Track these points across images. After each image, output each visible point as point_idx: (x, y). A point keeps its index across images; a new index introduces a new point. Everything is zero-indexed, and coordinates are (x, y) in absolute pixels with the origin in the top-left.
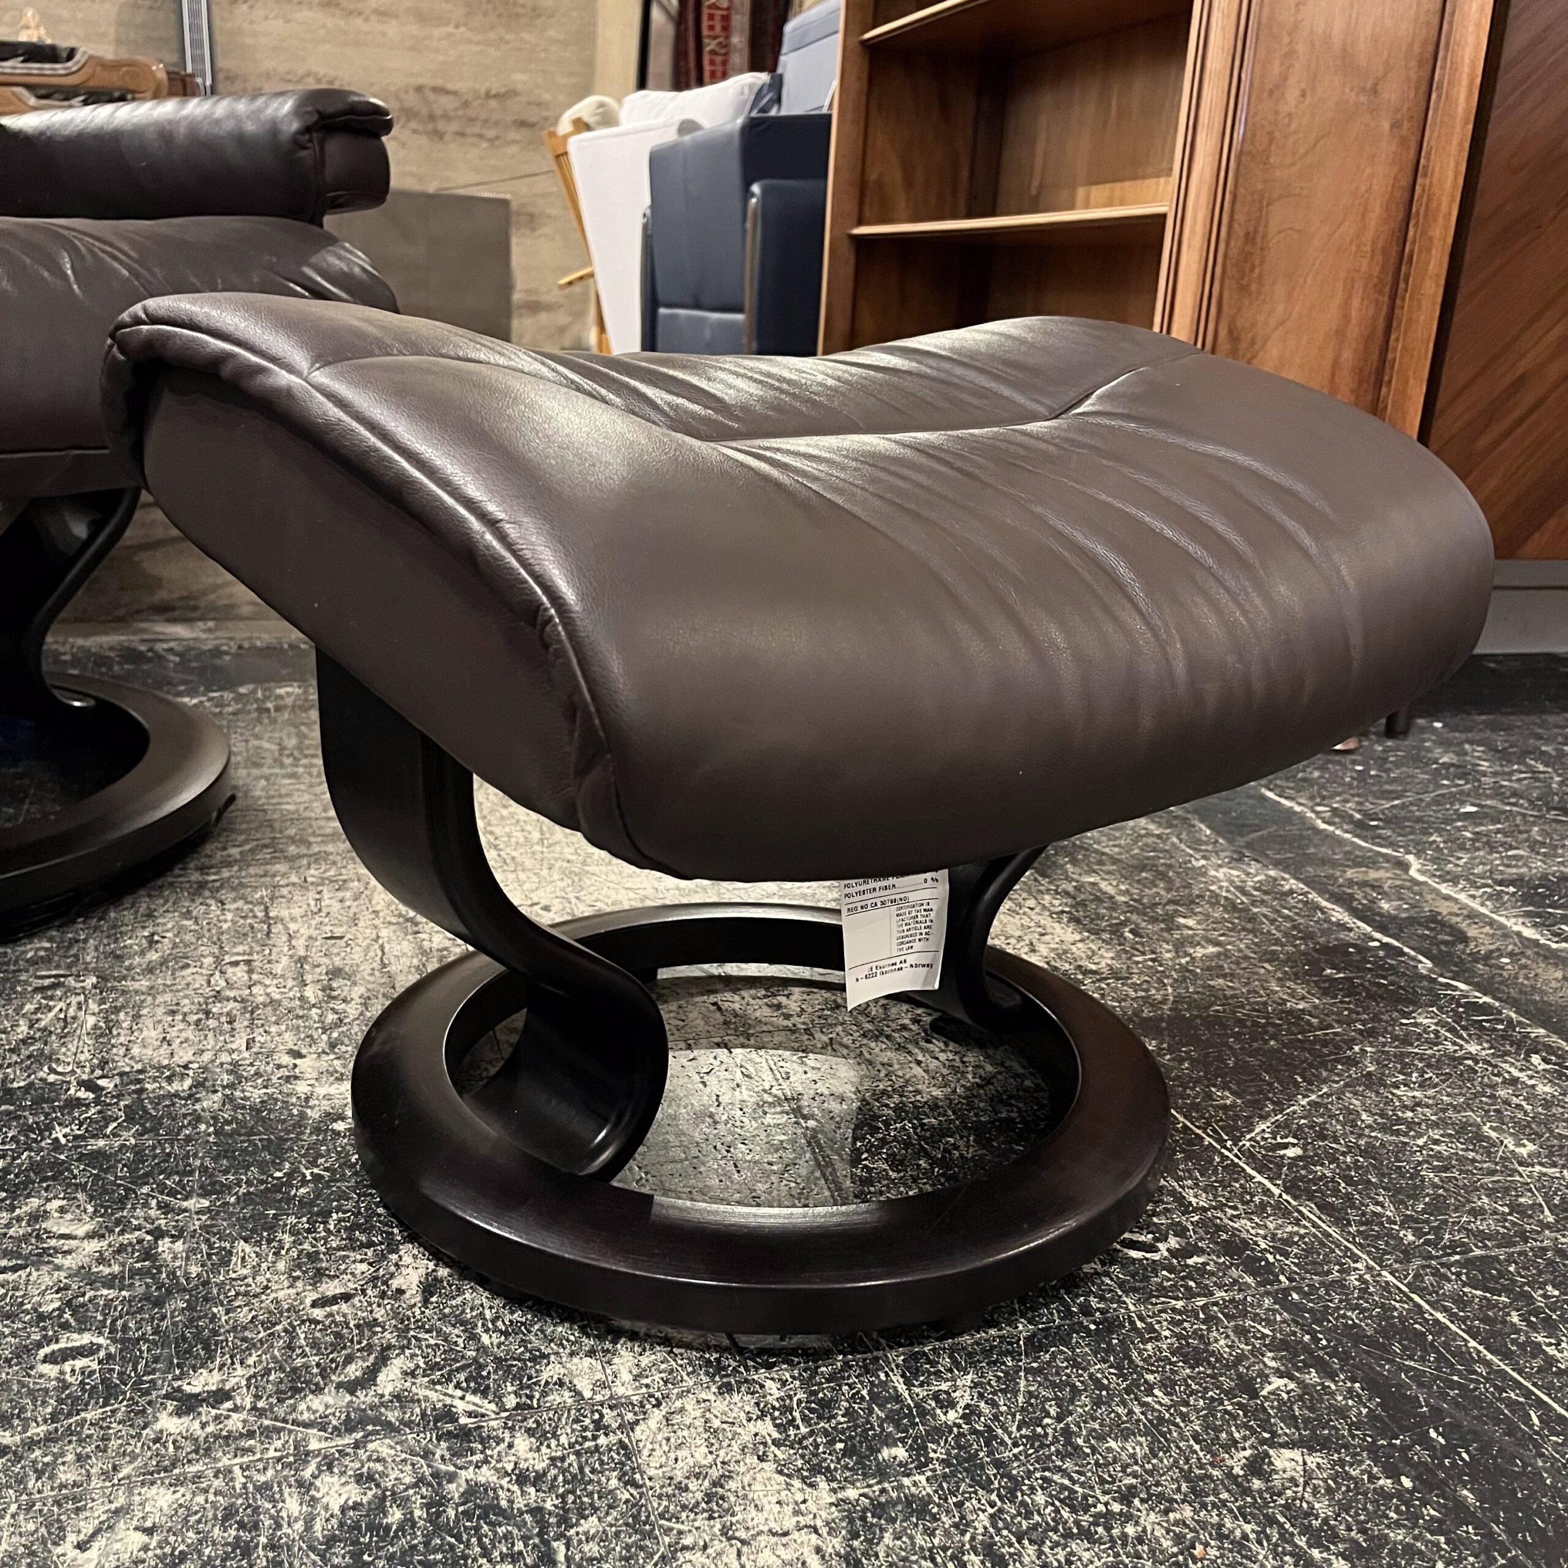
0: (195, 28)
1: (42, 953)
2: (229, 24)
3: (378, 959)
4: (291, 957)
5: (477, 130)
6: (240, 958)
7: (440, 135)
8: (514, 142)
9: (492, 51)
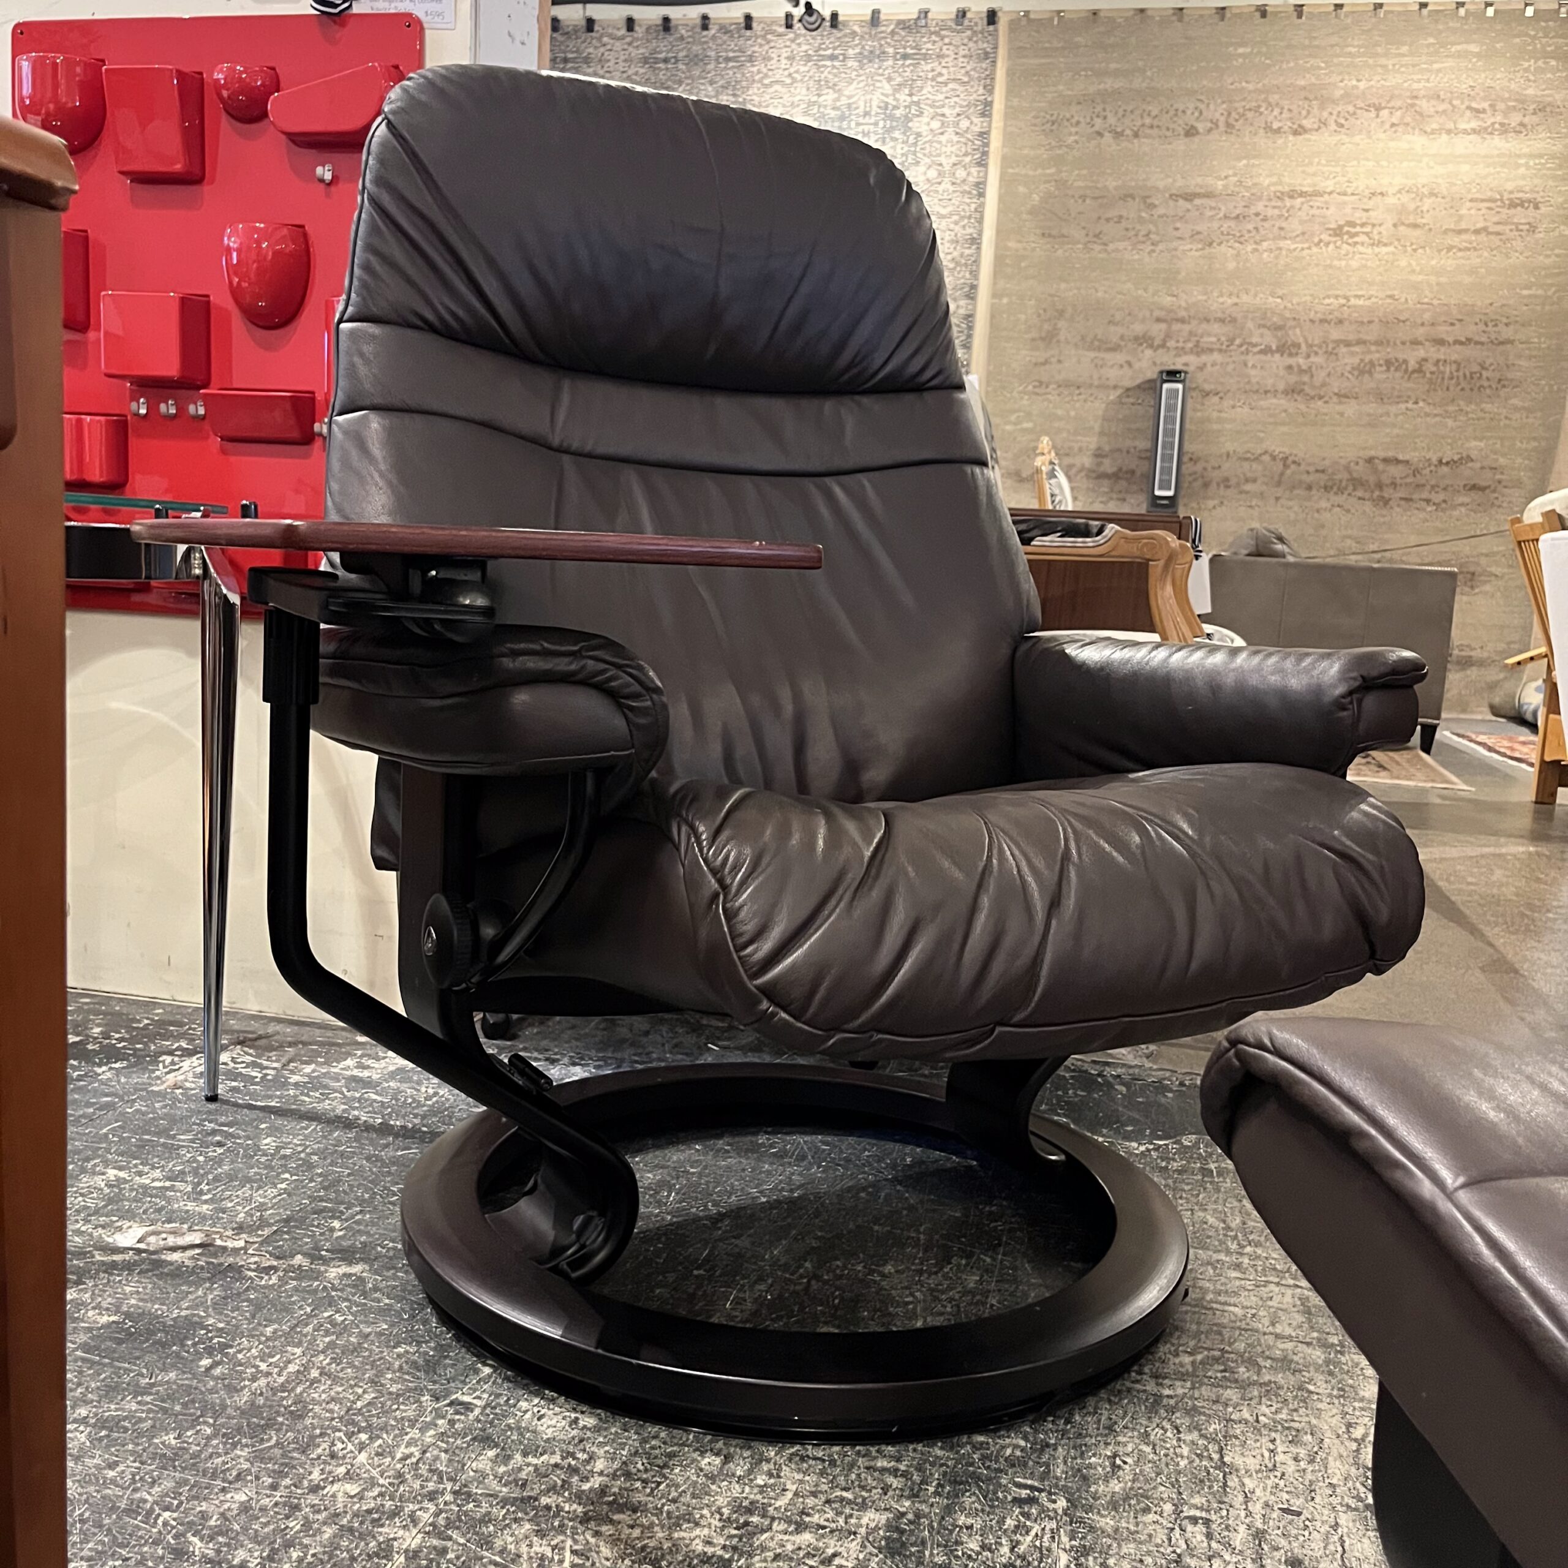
0: (1170, 420)
1: (1018, 1453)
2: (1199, 414)
3: (1338, 1556)
4: (1249, 1527)
5: (1425, 495)
6: (1198, 1513)
7: (1387, 502)
8: (1462, 505)
9: (1450, 422)
